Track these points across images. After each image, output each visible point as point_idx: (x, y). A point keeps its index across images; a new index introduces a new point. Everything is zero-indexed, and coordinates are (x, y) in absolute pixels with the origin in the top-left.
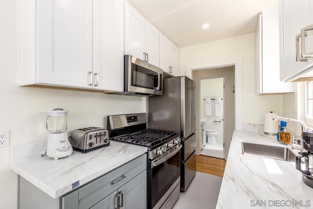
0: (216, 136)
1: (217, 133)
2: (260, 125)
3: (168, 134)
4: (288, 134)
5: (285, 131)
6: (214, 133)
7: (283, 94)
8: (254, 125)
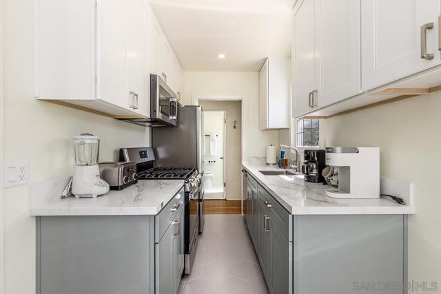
0: (211, 177)
1: (212, 175)
2: (262, 158)
3: (190, 169)
4: (286, 161)
5: (284, 158)
6: (210, 175)
7: (279, 129)
8: (258, 158)
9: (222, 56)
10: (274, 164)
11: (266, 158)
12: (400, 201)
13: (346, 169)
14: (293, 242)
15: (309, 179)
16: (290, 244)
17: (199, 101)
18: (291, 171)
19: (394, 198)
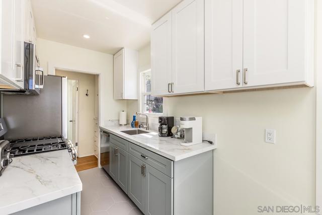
2: (116, 120)
4: (138, 122)
5: (136, 121)
8: (112, 121)
9: (86, 37)
10: (125, 125)
11: (119, 120)
12: (211, 143)
13: (190, 130)
14: (173, 178)
15: (162, 135)
16: (172, 179)
17: (56, 70)
18: (141, 129)
19: (209, 142)
